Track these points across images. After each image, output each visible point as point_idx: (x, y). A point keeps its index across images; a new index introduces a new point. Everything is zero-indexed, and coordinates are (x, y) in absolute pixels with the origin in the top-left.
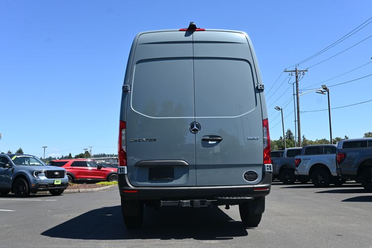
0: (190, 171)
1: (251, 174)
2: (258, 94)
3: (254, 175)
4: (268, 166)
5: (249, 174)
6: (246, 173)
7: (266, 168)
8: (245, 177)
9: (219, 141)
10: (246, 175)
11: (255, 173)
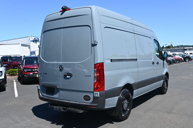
0: (60, 91)
1: (87, 97)
2: (93, 48)
3: (88, 98)
4: (96, 93)
5: (86, 97)
6: (84, 96)
7: (95, 94)
8: (84, 98)
9: (71, 76)
10: (84, 97)
11: (89, 97)
